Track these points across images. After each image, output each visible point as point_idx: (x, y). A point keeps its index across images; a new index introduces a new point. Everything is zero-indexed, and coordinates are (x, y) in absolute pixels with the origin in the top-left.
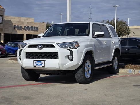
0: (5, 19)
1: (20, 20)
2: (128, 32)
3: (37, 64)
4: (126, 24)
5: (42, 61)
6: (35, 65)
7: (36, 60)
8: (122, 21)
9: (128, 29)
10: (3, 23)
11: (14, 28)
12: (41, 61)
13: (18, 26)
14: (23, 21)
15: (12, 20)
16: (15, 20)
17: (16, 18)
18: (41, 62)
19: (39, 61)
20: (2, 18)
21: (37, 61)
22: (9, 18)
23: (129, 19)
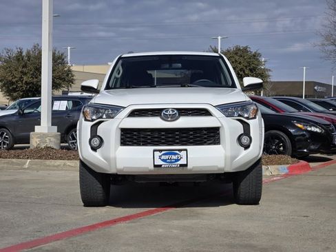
2: (69, 78)
3: (163, 160)
4: (63, 60)
5: (180, 150)
6: (158, 162)
7: (160, 151)
9: (69, 71)
12: (177, 152)
18: (175, 154)
19: (171, 152)
21: (163, 152)
23: (69, 48)
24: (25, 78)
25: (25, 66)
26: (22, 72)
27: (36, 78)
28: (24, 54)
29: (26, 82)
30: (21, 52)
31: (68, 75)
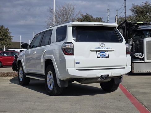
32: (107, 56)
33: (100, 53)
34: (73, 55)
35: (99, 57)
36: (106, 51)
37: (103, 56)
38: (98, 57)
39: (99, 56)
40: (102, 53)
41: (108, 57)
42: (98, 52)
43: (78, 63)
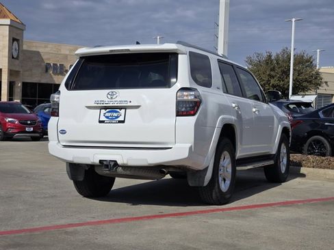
0: (25, 47)
1: (60, 50)
2: (317, 81)
4: (311, 62)
8: (303, 56)
9: (318, 73)
10: (21, 58)
11: (45, 69)
13: (55, 65)
14: (67, 53)
15: (40, 50)
16: (47, 50)
17: (50, 46)
20: (17, 46)
22: (34, 44)
23: (318, 51)
24: (272, 81)
25: (273, 70)
26: (269, 75)
27: (283, 81)
28: (273, 58)
29: (273, 85)
30: (270, 56)
31: (316, 78)
32: (121, 118)
33: (108, 112)
34: (58, 116)
35: (103, 122)
36: (121, 108)
37: (112, 120)
38: (100, 122)
39: (103, 118)
40: (113, 112)
41: (123, 122)
42: (103, 111)
43: (63, 132)
